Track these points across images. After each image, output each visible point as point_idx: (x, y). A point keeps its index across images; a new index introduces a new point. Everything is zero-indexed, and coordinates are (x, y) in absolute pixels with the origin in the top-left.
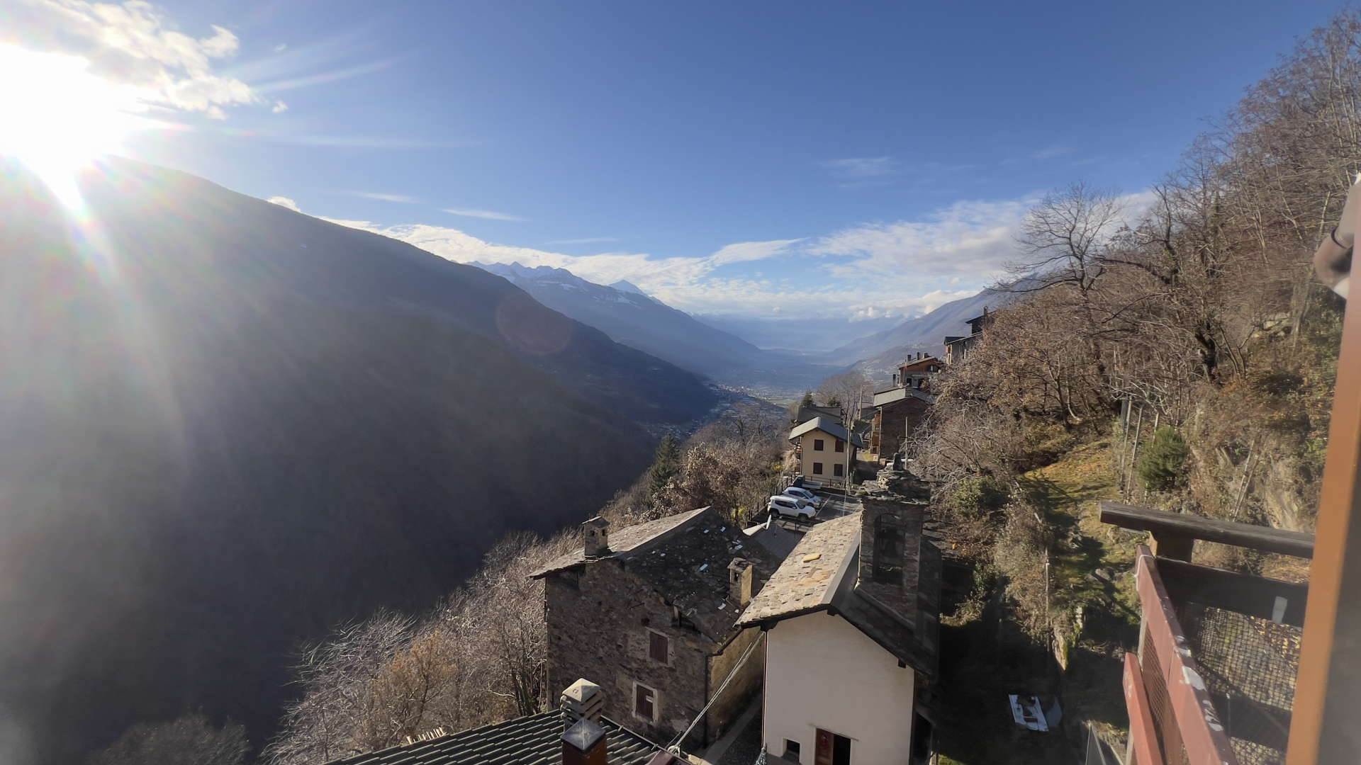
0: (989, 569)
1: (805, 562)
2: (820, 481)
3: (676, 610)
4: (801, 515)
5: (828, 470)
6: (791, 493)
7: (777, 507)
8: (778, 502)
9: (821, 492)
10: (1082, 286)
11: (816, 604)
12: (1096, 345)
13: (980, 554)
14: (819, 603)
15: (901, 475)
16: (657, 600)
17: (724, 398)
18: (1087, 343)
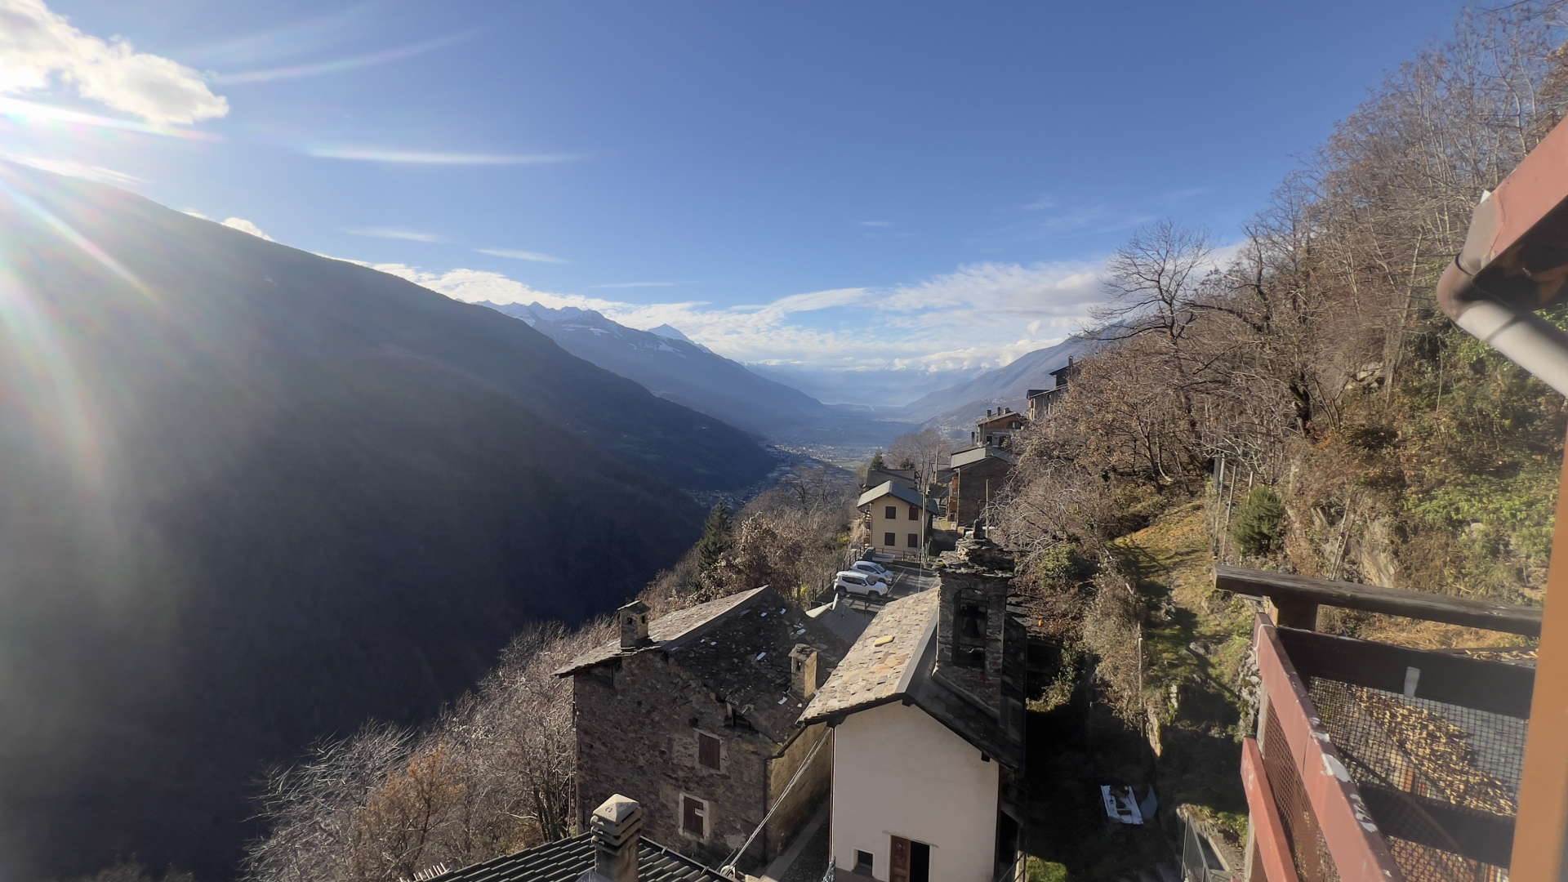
0: (1078, 646)
1: (876, 646)
2: (892, 554)
3: (729, 707)
4: (871, 592)
5: (901, 541)
6: (861, 568)
7: (845, 584)
8: (845, 579)
9: (894, 566)
10: (1172, 334)
11: (890, 694)
12: (1186, 397)
13: (1068, 630)
14: (893, 692)
15: (982, 544)
16: (707, 696)
17: (783, 461)
18: (1178, 397)
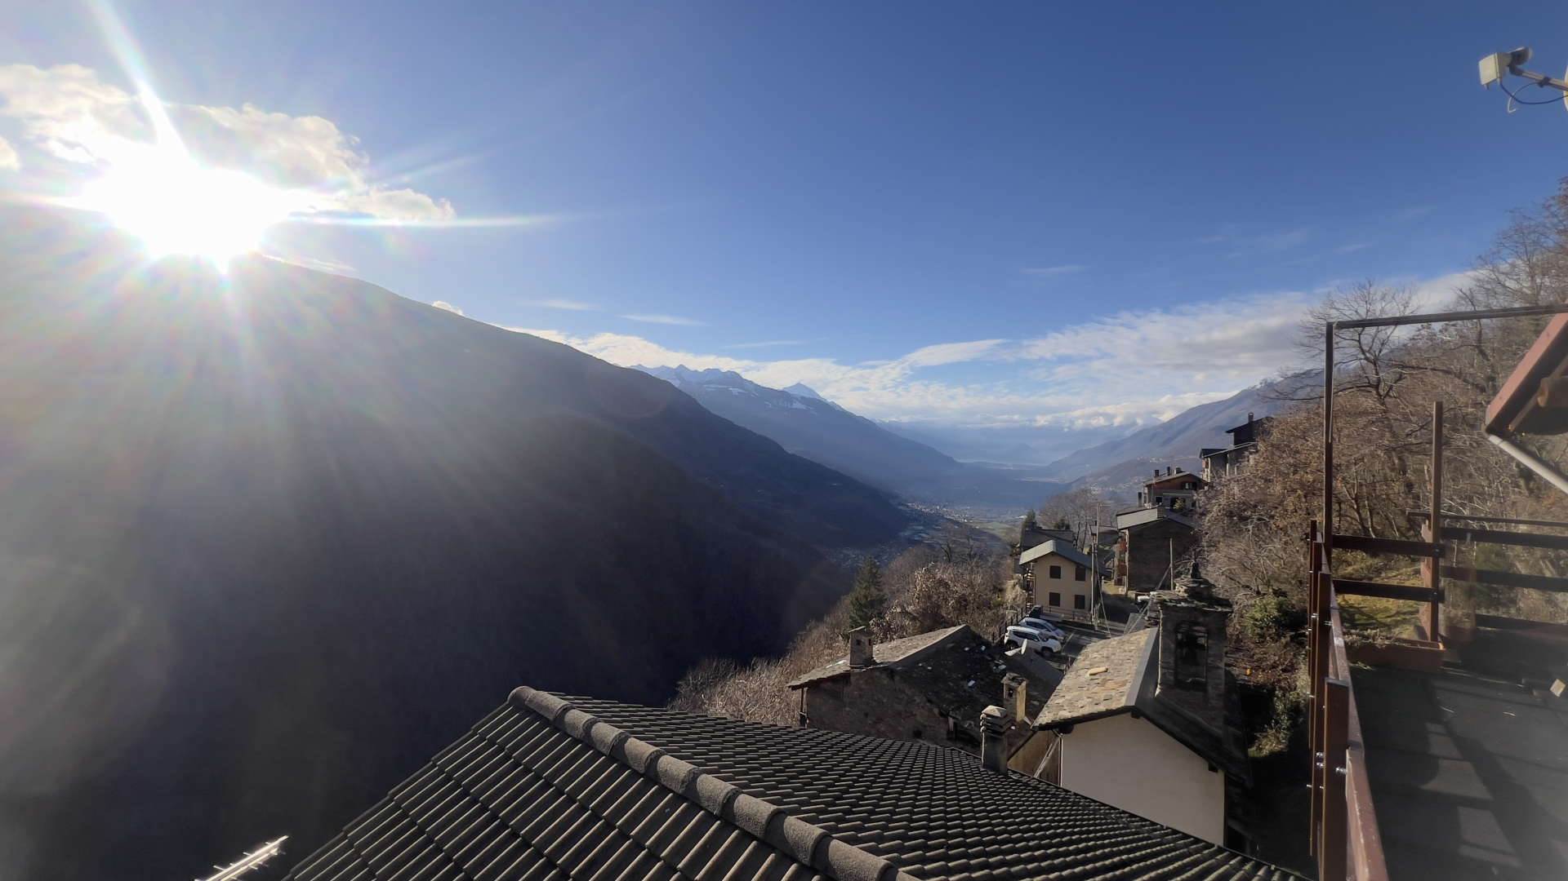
0: (1292, 696)
1: (1091, 675)
2: (1062, 613)
5: (1067, 601)
7: (1016, 638)
8: (1016, 633)
9: (1064, 625)
10: (1378, 394)
12: (1400, 459)
13: (1279, 681)
14: (1123, 705)
15: (1201, 583)
16: (931, 710)
17: (915, 520)
18: (1390, 458)
